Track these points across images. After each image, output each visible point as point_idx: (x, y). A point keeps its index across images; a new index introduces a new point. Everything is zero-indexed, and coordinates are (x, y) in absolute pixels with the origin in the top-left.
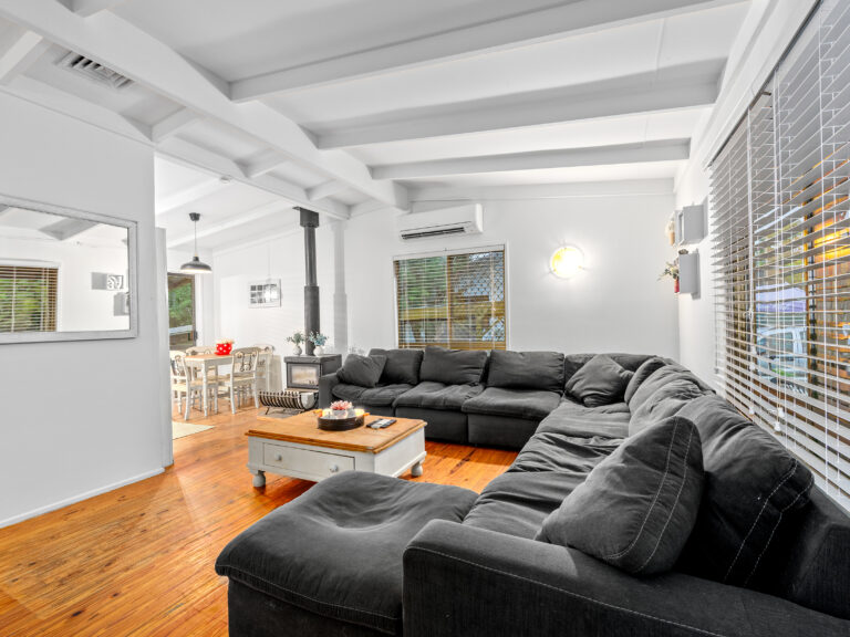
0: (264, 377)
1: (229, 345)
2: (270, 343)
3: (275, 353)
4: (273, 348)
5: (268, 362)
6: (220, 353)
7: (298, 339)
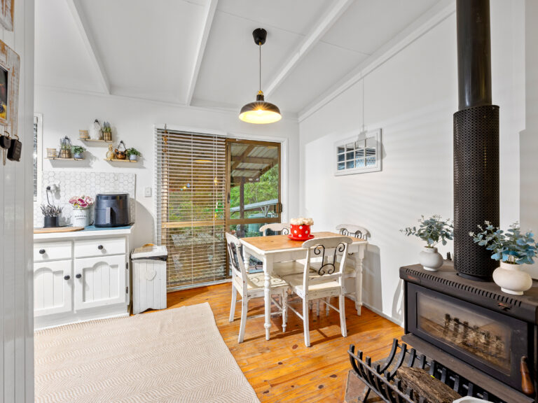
0: (354, 275)
1: (306, 227)
2: (363, 225)
3: (371, 241)
4: (368, 234)
5: (361, 256)
6: (295, 239)
7: (432, 232)
